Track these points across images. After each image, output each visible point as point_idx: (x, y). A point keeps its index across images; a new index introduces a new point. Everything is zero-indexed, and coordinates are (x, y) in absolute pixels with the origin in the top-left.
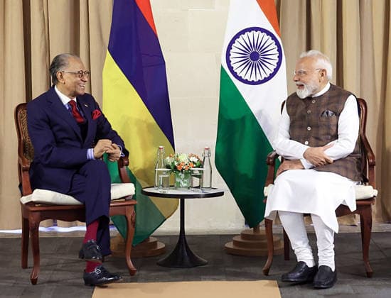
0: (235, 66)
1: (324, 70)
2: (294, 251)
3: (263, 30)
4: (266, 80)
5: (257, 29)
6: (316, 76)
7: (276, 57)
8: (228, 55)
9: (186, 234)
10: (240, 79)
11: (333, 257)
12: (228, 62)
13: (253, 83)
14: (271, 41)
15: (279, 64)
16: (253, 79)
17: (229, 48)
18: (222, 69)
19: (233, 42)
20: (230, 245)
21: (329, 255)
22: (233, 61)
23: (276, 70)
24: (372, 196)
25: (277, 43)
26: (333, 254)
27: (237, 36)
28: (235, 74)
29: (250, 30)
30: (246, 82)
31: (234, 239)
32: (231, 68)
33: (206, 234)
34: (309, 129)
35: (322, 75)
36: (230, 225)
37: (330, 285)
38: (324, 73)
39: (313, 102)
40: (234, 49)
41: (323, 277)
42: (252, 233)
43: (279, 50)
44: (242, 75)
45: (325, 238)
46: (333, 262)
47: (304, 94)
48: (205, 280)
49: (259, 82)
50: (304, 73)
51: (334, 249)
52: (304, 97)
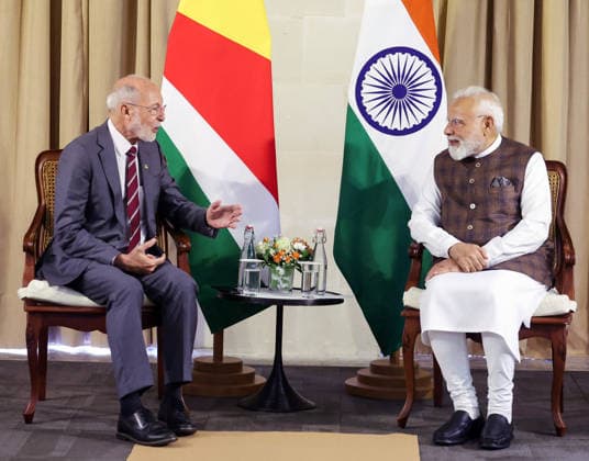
0: (368, 106)
1: (489, 118)
2: (449, 393)
3: (413, 52)
4: (416, 128)
5: (403, 50)
6: (477, 126)
7: (432, 94)
8: (359, 88)
9: (284, 364)
10: (376, 125)
11: (511, 402)
12: (359, 99)
13: (395, 133)
14: (425, 69)
15: (437, 105)
16: (396, 126)
17: (361, 77)
18: (350, 109)
19: (366, 68)
20: (353, 382)
21: (506, 398)
22: (366, 98)
23: (432, 114)
24: (567, 311)
25: (435, 73)
26: (511, 398)
27: (374, 60)
28: (368, 118)
29: (393, 51)
30: (385, 130)
31: (359, 372)
32: (362, 109)
33: (319, 364)
34: (473, 206)
35: (488, 125)
36: (357, 354)
37: (506, 444)
38: (490, 121)
39: (478, 165)
40: (368, 80)
41: (494, 432)
42: (388, 364)
43: (438, 83)
44: (379, 120)
45: (502, 373)
46: (510, 410)
47: (459, 154)
48: (308, 430)
49: (406, 132)
50: (461, 122)
51: (513, 390)
52: (460, 158)
